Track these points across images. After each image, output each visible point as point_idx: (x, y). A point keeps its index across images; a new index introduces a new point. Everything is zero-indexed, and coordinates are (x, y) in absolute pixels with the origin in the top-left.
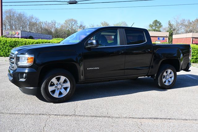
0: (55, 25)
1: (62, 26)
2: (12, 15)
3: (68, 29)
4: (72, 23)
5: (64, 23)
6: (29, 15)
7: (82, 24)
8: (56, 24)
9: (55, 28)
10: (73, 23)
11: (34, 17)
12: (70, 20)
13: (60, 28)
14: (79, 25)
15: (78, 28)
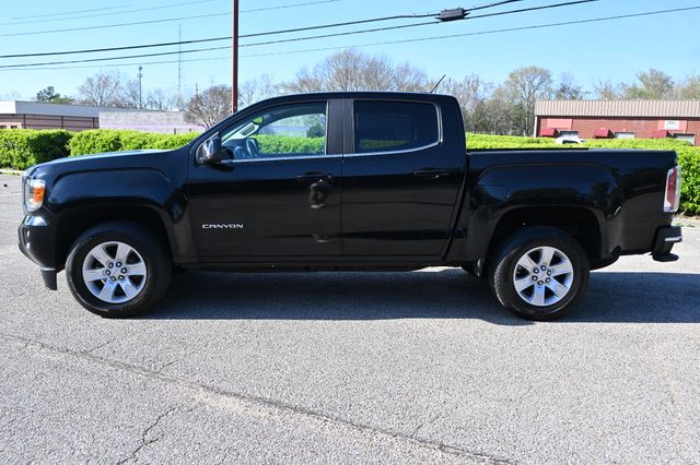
0: (475, 90)
1: (499, 92)
2: (351, 66)
3: (517, 101)
4: (531, 82)
5: (507, 83)
6: (396, 65)
7: (567, 83)
8: (481, 88)
9: (475, 99)
10: (536, 82)
11: (411, 68)
12: (526, 71)
13: (490, 99)
14: (556, 86)
15: (553, 96)
